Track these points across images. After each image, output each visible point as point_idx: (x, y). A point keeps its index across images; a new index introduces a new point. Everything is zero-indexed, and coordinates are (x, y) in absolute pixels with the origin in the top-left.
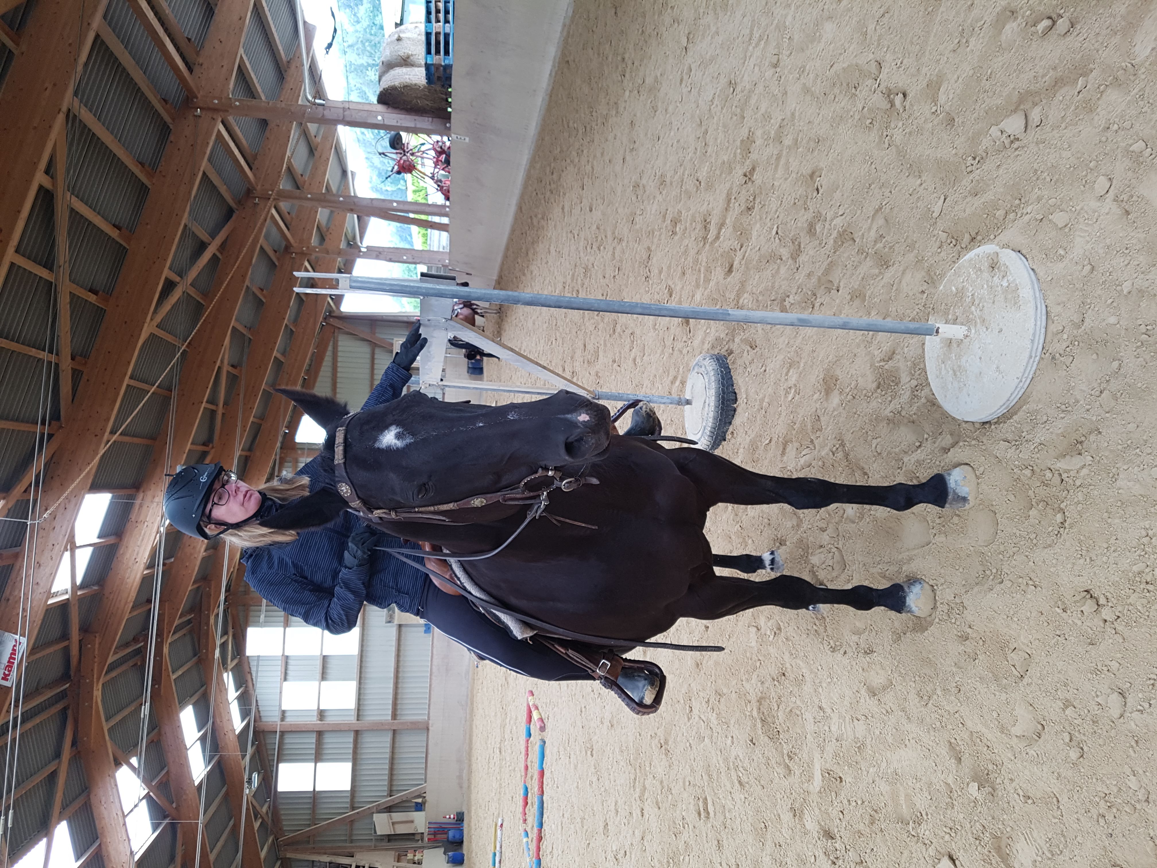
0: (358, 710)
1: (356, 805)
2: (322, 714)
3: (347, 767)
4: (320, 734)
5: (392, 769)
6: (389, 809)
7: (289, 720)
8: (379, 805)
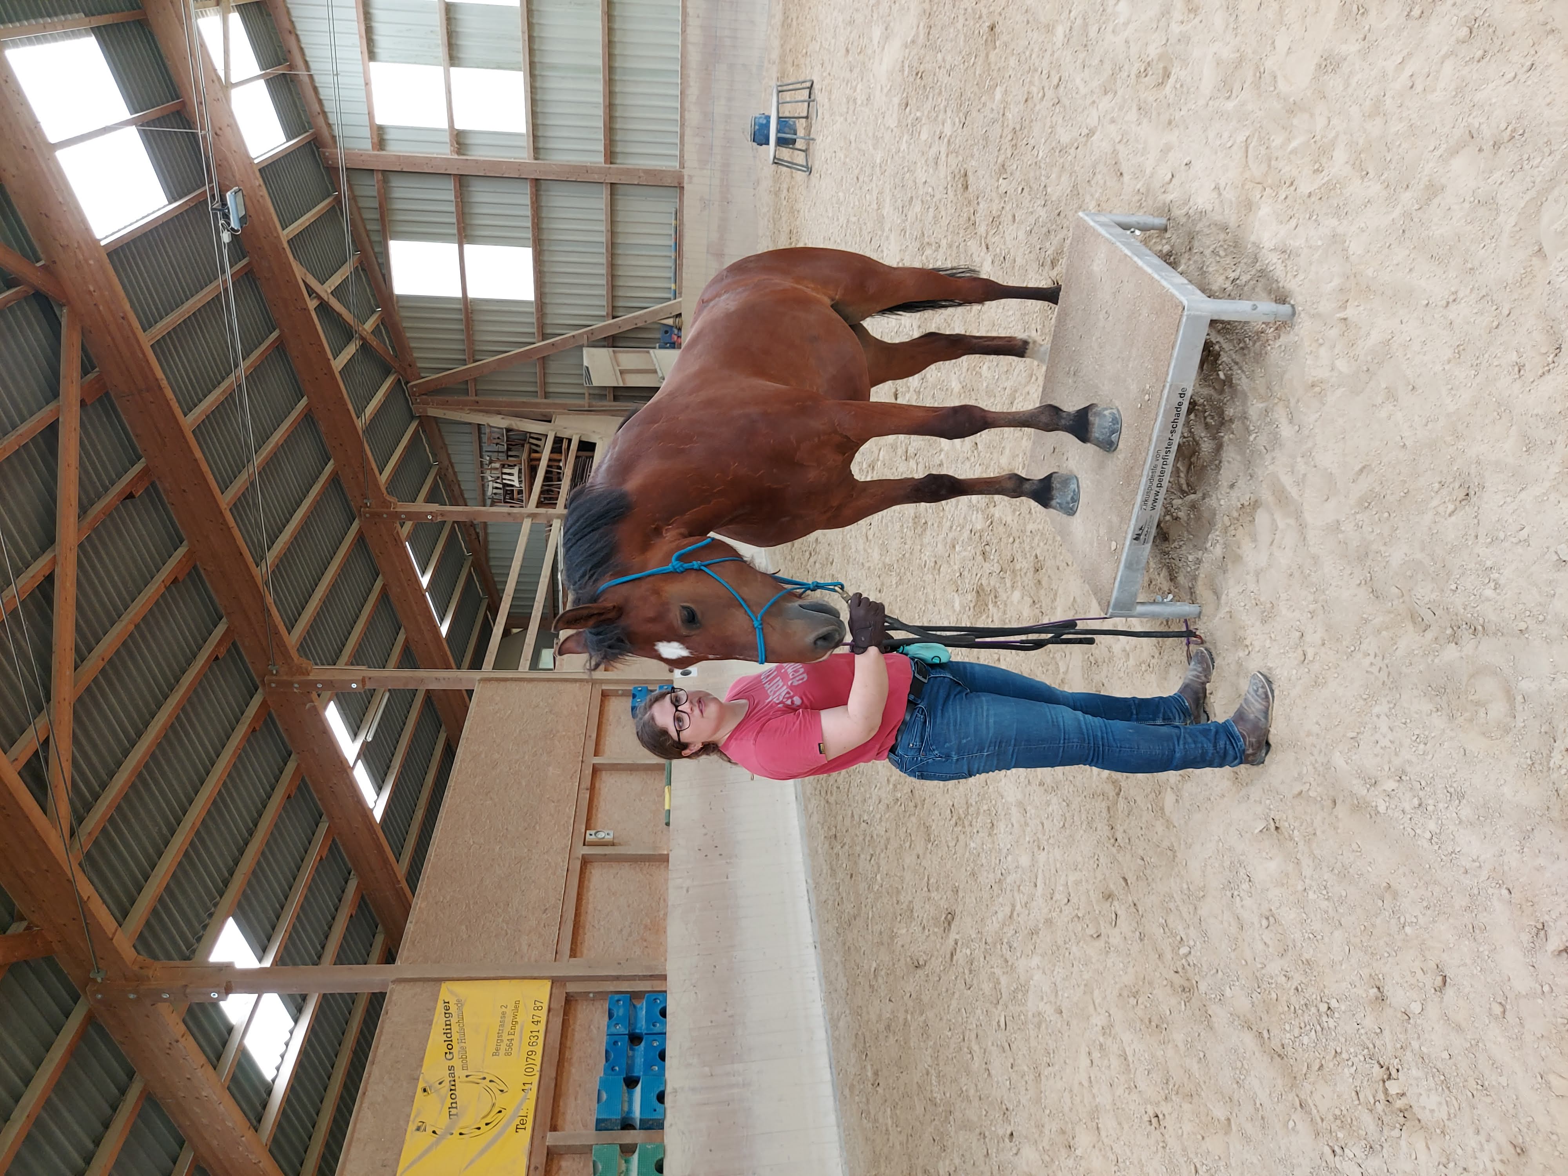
0: (535, 137)
1: (549, 331)
2: (460, 140)
3: (525, 255)
4: (462, 181)
5: (612, 266)
6: (613, 341)
7: (395, 148)
8: (592, 332)
